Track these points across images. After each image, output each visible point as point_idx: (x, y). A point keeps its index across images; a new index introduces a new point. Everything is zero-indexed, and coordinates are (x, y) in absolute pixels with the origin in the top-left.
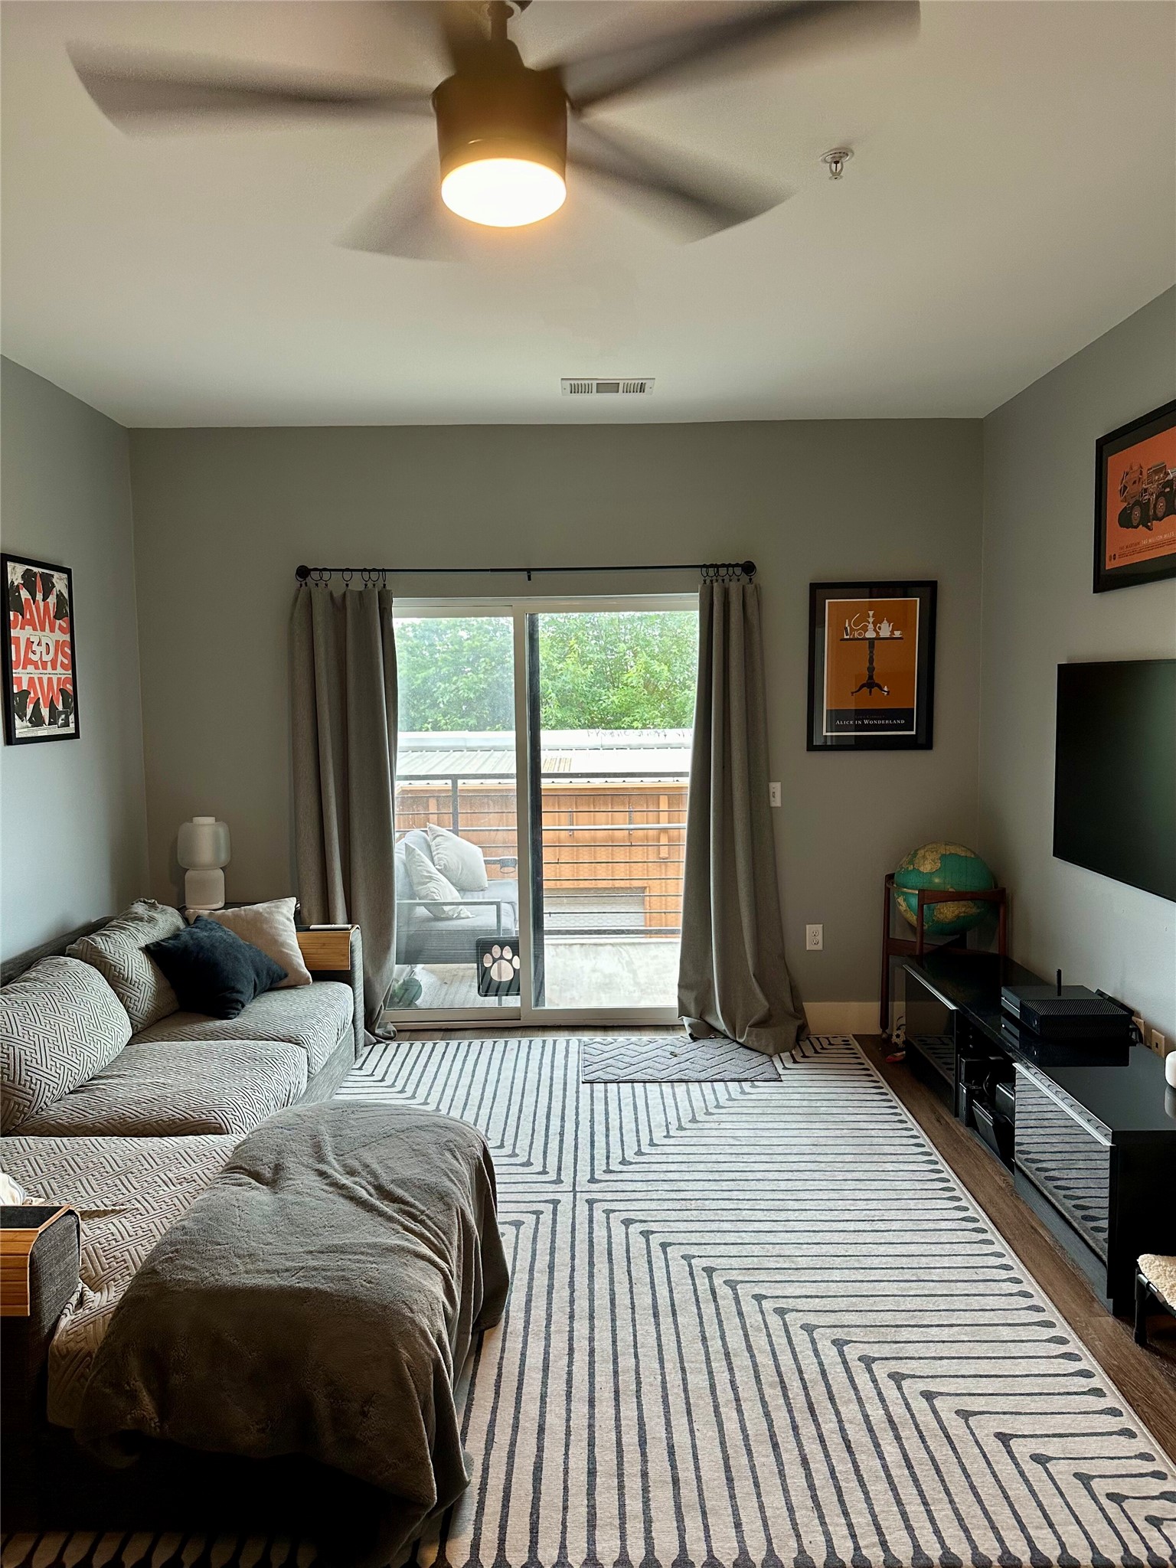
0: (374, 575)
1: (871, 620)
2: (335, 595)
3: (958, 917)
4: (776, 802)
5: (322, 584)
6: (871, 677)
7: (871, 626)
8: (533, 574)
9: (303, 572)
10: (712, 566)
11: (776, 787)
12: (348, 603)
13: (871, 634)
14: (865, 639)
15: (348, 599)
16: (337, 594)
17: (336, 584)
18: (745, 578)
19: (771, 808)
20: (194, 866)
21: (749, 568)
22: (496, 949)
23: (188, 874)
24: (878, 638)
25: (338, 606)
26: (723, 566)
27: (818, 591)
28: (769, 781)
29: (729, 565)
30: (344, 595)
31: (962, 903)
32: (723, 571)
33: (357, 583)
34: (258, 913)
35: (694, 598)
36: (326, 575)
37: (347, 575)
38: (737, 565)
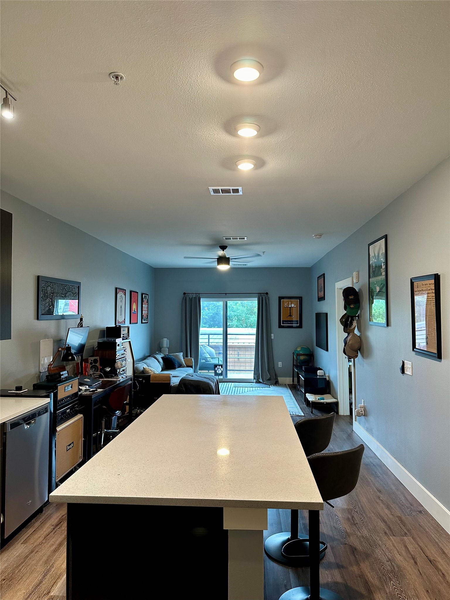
0: (198, 294)
1: (290, 303)
2: (190, 298)
3: (304, 359)
4: (273, 338)
5: (188, 296)
6: (290, 314)
7: (290, 305)
8: (227, 294)
9: (185, 294)
10: (260, 293)
11: (272, 335)
12: (193, 300)
13: (290, 306)
14: (289, 307)
15: (193, 298)
16: (191, 298)
17: (191, 296)
18: (266, 295)
19: (272, 339)
20: (163, 348)
21: (267, 294)
22: (218, 366)
23: (162, 349)
24: (291, 307)
25: (191, 300)
26: (262, 293)
27: (280, 298)
28: (271, 333)
29: (263, 293)
30: (192, 298)
31: (305, 356)
32: (262, 294)
33: (194, 296)
34: (177, 354)
35: (257, 299)
36: (189, 294)
37: (193, 294)
38: (265, 293)
